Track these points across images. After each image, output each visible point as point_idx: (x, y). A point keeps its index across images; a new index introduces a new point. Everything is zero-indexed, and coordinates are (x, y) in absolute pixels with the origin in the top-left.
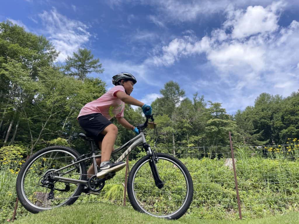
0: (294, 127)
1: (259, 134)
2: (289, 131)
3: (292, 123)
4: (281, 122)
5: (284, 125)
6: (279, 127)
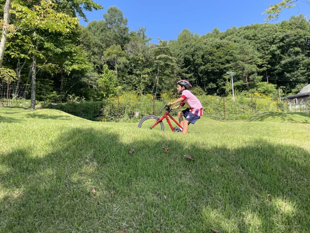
0: (210, 65)
1: (187, 69)
2: (206, 67)
3: (209, 62)
4: (202, 60)
5: (203, 63)
6: (199, 63)
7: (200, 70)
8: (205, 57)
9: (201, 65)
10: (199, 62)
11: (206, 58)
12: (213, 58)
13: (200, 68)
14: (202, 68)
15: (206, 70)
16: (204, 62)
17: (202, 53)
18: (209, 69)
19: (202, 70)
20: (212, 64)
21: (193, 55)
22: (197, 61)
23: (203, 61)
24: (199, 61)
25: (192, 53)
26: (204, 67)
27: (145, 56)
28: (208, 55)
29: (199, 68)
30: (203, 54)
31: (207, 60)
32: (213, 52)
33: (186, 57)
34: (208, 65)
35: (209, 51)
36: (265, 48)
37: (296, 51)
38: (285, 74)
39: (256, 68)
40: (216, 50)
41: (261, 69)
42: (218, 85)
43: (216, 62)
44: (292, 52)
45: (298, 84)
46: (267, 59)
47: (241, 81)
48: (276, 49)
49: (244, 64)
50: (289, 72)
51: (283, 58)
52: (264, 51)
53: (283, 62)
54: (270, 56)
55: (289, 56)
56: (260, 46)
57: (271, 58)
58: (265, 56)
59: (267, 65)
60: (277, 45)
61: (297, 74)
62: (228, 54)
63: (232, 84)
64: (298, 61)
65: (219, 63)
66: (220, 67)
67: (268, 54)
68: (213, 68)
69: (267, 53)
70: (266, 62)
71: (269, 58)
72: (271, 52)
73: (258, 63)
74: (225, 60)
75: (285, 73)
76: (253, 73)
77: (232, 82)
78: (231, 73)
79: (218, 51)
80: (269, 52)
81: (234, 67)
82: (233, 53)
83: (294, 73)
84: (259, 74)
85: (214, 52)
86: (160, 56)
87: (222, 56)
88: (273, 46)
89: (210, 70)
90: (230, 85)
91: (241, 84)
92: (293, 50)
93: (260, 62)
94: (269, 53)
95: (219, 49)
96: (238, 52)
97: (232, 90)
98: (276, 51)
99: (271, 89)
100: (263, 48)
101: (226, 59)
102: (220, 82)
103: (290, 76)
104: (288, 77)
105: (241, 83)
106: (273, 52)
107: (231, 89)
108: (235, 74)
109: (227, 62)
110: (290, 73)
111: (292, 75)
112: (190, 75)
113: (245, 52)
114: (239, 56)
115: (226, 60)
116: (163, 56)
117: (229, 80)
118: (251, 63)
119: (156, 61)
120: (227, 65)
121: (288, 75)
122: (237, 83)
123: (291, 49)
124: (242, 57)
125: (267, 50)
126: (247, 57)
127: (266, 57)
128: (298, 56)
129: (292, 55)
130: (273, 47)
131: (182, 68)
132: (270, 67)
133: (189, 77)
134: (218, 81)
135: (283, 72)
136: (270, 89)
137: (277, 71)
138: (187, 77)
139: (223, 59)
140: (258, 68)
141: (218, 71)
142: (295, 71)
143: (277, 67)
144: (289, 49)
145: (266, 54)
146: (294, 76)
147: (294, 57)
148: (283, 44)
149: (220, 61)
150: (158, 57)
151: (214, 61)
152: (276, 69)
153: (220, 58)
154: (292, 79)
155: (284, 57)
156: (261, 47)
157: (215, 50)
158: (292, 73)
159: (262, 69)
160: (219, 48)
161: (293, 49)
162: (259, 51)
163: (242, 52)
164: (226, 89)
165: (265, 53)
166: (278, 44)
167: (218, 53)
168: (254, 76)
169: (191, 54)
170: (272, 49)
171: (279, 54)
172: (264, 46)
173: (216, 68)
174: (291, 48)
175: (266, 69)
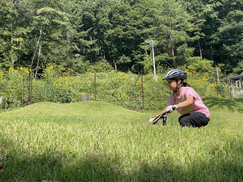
0: (121, 28)
1: (86, 32)
2: (115, 32)
3: (119, 24)
4: (109, 20)
5: (111, 25)
6: (105, 25)
7: (106, 35)
8: (114, 15)
9: (108, 27)
10: (105, 23)
11: (115, 18)
12: (126, 19)
13: (107, 33)
14: (110, 32)
15: (115, 35)
16: (112, 23)
17: (109, 10)
18: (120, 35)
19: (110, 35)
20: (124, 27)
21: (96, 12)
22: (103, 21)
23: (110, 22)
24: (105, 21)
25: (94, 8)
26: (113, 31)
27: (17, 8)
28: (118, 14)
29: (105, 32)
30: (111, 12)
31: (116, 21)
32: (125, 9)
33: (84, 15)
34: (119, 28)
35: (119, 7)
36: (197, 8)
37: (237, 15)
38: (224, 47)
39: (185, 36)
40: (130, 7)
41: (192, 38)
42: (134, 59)
43: (129, 25)
44: (233, 16)
45: (240, 61)
46: (200, 24)
47: (165, 54)
48: (211, 11)
49: (169, 30)
50: (229, 44)
51: (220, 23)
52: (196, 13)
53: (221, 29)
54: (204, 20)
55: (229, 21)
56: (191, 5)
57: (205, 23)
58: (197, 20)
59: (201, 33)
60: (212, 5)
61: (239, 47)
62: (147, 13)
63: (152, 57)
64: (240, 29)
65: (134, 26)
66: (135, 32)
67: (201, 18)
68: (125, 33)
69: (199, 16)
70: (199, 29)
71: (203, 23)
72: (205, 14)
73: (188, 30)
74: (142, 22)
75: (224, 44)
76: (181, 43)
77: (152, 56)
78: (152, 42)
79: (133, 9)
80: (203, 14)
81: (155, 33)
82: (154, 12)
83: (235, 46)
84: (190, 44)
85: (127, 10)
86: (43, 9)
87: (138, 16)
88: (208, 6)
89: (122, 37)
90: (150, 60)
91: (165, 59)
92: (234, 14)
93: (191, 27)
94: (202, 16)
95: (133, 6)
96: (161, 11)
97: (152, 67)
98: (212, 13)
99: (206, 67)
100: (194, 8)
101: (143, 20)
102: (136, 55)
103: (230, 49)
104: (227, 51)
105: (165, 57)
106: (208, 15)
107: (152, 65)
108: (157, 44)
109: (145, 26)
110: (230, 46)
111: (232, 48)
112: (91, 42)
113: (170, 12)
114: (162, 18)
115: (144, 22)
116: (49, 9)
117: (149, 52)
118: (179, 29)
119: (37, 17)
120: (146, 30)
121: (228, 48)
122: (159, 56)
123: (232, 12)
124: (166, 19)
125: (200, 11)
126: (173, 20)
127: (199, 21)
128: (240, 22)
129: (232, 20)
130: (207, 8)
131: (78, 32)
132: (204, 35)
133: (89, 45)
134: (133, 53)
135: (221, 43)
136: (204, 67)
137: (214, 41)
138: (87, 45)
139: (139, 21)
140: (188, 37)
141: (133, 38)
142: (237, 43)
143: (213, 36)
144: (229, 11)
145: (198, 18)
146: (236, 49)
147: (235, 22)
148: (220, 4)
149: (135, 24)
150: (39, 11)
151: (128, 24)
152: (212, 40)
153: (135, 19)
154: (232, 54)
155: (223, 22)
156: (192, 7)
157: (128, 7)
158: (233, 46)
159: (194, 37)
160: (134, 4)
161: (233, 12)
162: (190, 12)
163: (165, 12)
164: (144, 65)
165: (197, 16)
166: (214, 4)
167: (132, 11)
168: (183, 47)
169: (93, 11)
170: (206, 10)
171: (215, 18)
172: (195, 5)
173: (130, 33)
174: (232, 10)
175: (199, 37)
